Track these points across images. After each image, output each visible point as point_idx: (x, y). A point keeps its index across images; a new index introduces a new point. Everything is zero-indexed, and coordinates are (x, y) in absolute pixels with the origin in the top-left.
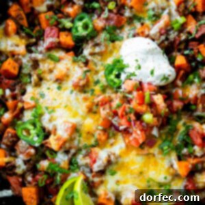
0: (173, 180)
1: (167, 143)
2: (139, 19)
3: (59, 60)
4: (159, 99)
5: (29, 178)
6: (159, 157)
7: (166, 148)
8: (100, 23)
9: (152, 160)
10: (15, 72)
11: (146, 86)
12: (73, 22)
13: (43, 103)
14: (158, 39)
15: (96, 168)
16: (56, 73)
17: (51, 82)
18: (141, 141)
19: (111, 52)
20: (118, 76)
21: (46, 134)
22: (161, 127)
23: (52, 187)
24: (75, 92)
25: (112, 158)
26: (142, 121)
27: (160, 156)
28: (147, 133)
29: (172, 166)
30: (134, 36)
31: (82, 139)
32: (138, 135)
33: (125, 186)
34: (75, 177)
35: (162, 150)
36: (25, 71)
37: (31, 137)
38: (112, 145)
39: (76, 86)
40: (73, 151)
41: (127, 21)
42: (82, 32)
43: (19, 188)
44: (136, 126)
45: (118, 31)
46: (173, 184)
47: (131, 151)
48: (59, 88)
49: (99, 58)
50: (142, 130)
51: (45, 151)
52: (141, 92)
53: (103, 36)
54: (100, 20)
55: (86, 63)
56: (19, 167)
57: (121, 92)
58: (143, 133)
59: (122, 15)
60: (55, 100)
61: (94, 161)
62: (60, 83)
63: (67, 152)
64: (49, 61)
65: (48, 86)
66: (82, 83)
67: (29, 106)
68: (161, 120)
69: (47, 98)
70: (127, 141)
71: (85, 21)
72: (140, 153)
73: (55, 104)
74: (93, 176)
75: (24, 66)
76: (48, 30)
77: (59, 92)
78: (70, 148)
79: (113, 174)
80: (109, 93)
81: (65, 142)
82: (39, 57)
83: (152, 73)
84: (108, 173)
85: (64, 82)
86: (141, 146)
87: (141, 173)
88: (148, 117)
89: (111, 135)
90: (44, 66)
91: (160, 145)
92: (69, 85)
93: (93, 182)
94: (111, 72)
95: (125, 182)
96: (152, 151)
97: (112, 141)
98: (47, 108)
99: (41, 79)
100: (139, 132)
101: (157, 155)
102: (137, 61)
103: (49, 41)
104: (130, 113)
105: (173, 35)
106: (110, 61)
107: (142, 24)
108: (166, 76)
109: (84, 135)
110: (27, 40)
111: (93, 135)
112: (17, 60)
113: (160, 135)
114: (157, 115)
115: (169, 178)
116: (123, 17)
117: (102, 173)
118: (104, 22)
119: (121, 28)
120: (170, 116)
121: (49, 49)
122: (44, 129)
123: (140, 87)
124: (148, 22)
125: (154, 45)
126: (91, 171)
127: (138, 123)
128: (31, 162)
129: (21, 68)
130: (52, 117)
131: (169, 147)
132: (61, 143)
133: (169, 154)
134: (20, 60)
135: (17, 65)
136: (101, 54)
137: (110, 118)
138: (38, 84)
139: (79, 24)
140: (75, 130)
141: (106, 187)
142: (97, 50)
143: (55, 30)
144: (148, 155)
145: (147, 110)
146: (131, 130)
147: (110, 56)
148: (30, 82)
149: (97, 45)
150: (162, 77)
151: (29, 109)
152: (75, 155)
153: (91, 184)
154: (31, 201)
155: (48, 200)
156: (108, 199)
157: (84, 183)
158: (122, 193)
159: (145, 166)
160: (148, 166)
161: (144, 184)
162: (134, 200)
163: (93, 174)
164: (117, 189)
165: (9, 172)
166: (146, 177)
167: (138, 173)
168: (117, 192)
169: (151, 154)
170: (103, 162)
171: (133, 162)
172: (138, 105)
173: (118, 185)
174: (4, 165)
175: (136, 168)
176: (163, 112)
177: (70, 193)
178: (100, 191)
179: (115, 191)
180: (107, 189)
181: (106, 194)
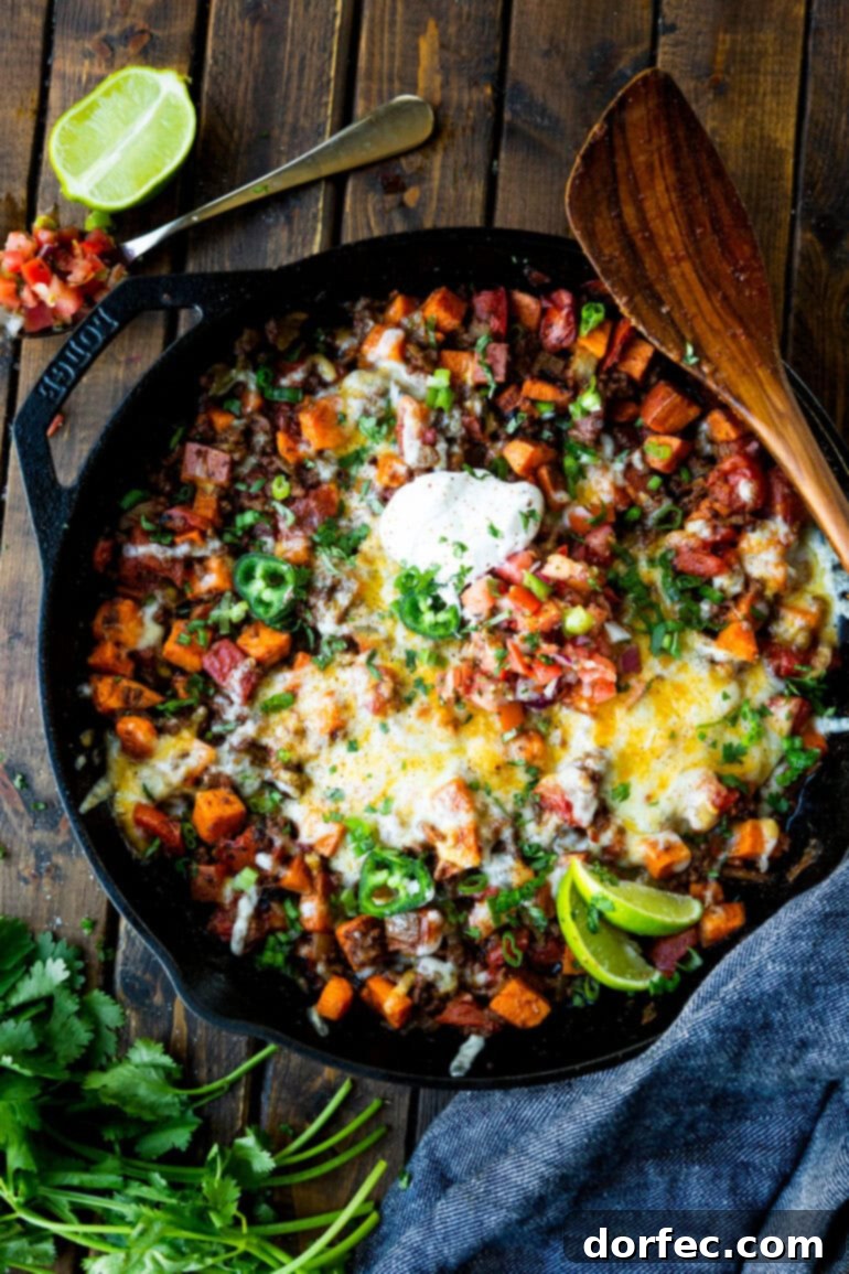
0: (742, 685)
1: (659, 630)
2: (357, 458)
3: (293, 693)
4: (560, 566)
5: (482, 977)
6: (671, 671)
7: (666, 641)
8: (295, 545)
9: (667, 689)
10: (237, 807)
11: (510, 569)
12: (238, 597)
13: (353, 807)
14: (437, 461)
15: (583, 816)
16: (317, 727)
17: (325, 752)
18: (611, 676)
19: (374, 575)
20: (438, 606)
21: (424, 857)
22: (616, 615)
23: (541, 945)
24: (390, 722)
25: (592, 764)
26: (573, 639)
27: (673, 667)
28: (604, 650)
29: (713, 662)
30: (384, 500)
31: (497, 794)
32: (593, 670)
33: (669, 791)
34: (563, 878)
35: (664, 652)
36: (251, 785)
37: (402, 893)
38: (564, 744)
39: (380, 708)
40: (507, 834)
41: (339, 487)
42: (279, 598)
43: (486, 1012)
44: (574, 658)
45: (343, 523)
46: (749, 692)
47: (611, 714)
48: (353, 747)
49: (362, 610)
50: (590, 657)
51: (454, 892)
52: (512, 589)
53: (325, 562)
54: (288, 538)
55: (352, 646)
56: (438, 975)
57: (476, 629)
58: (597, 656)
59: (318, 484)
60: (370, 776)
61: (569, 807)
62: (345, 736)
63: (498, 848)
64: (275, 718)
65: (327, 767)
66: (386, 690)
67: (332, 841)
68: (601, 600)
69: (348, 791)
70: (584, 706)
71: (259, 572)
72: (630, 701)
73: (378, 785)
74: (595, 839)
75: (238, 779)
76: (209, 662)
77: (361, 753)
78: (497, 832)
79: (625, 794)
80: (455, 657)
81: (477, 831)
82: (249, 729)
83: (494, 532)
84: (613, 803)
85: (351, 725)
86: (621, 687)
87: (673, 736)
88: (577, 619)
89: (542, 728)
90: (278, 737)
91: (650, 649)
92: (364, 721)
93: (605, 850)
94: (416, 611)
95: (663, 786)
96: (647, 675)
97: (555, 737)
98: (372, 809)
99: (298, 768)
100: (590, 664)
101: (665, 673)
102: (444, 539)
103: (234, 683)
104: (537, 646)
105: (454, 424)
106: (389, 594)
107: (374, 462)
108: (525, 510)
109: (494, 781)
110: (189, 727)
111: (512, 764)
112: (215, 783)
113: (631, 629)
114: (586, 599)
115: (732, 689)
116: (325, 487)
117: (603, 813)
118: (299, 533)
119: (341, 510)
120: (611, 575)
121: (250, 697)
122: (409, 853)
123: (501, 582)
124: (381, 448)
125: (441, 478)
126: (580, 832)
127: (569, 649)
128: (451, 942)
129: (236, 789)
130: (398, 814)
131: (671, 633)
132: (471, 840)
133: (683, 646)
134: (219, 775)
135: (224, 792)
136: (358, 600)
137: (510, 697)
138: (304, 785)
139: (258, 587)
140: (470, 788)
141: (637, 833)
142: (343, 599)
143: (224, 648)
144: (648, 688)
145: (559, 608)
146: (570, 678)
147: (381, 586)
148: (286, 796)
149: (333, 590)
150: (521, 521)
151: (335, 851)
152: (517, 837)
153: (606, 857)
154: (533, 1013)
155: (560, 978)
156: (668, 848)
157: (591, 867)
158: (680, 810)
159: (666, 716)
160: (673, 710)
161: (700, 752)
162: (714, 797)
163: (589, 832)
164: (663, 813)
165: (431, 1007)
166: (691, 733)
167: (667, 742)
168: (668, 819)
169: (652, 681)
170: (585, 792)
171: (638, 733)
172: (534, 619)
173: (656, 804)
174: (408, 1001)
175: (654, 738)
176: (591, 581)
177: (589, 914)
178: (637, 851)
179: (663, 819)
180: (643, 833)
181: (654, 845)
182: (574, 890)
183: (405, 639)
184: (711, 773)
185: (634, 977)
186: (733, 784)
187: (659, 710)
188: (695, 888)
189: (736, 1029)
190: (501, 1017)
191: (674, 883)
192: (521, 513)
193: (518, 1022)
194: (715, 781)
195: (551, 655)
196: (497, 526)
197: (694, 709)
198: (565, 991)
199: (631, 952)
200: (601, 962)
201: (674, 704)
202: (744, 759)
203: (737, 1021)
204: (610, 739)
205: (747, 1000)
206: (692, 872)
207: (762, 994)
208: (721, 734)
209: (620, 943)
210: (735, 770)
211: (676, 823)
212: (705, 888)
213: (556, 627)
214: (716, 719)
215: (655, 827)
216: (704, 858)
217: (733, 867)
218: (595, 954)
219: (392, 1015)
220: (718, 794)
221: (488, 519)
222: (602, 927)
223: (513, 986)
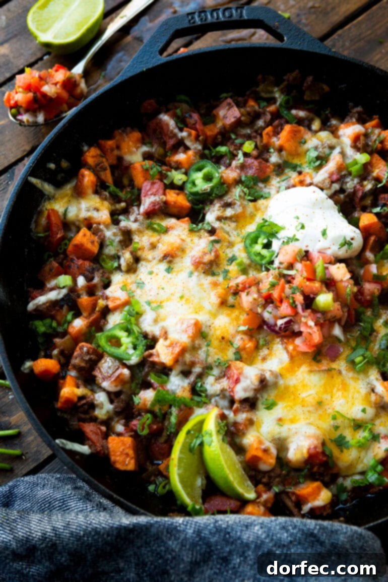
0: (378, 415)
1: (361, 352)
2: (294, 168)
3: (166, 231)
4: (340, 272)
5: (120, 428)
6: (348, 375)
7: (358, 359)
8: (231, 174)
9: (338, 380)
10: (95, 249)
11: (315, 256)
12: (186, 173)
13: (142, 298)
14: (327, 189)
15: (240, 393)
16: (162, 248)
17: (155, 262)
19: (252, 216)
20: (268, 246)
21: (151, 342)
22: (347, 327)
23: (161, 440)
24: (196, 274)
25: (268, 375)
26: (315, 308)
27: (351, 374)
28: (325, 330)
29: (373, 389)
30: (288, 188)
31: (211, 349)
32: (310, 327)
33: (293, 427)
34: (202, 414)
35: (353, 363)
36: (110, 250)
37: (123, 348)
38: (264, 359)
39: (198, 264)
40: (197, 370)
41: (274, 170)
42: (202, 186)
43: (104, 441)
44: (307, 315)
45: (261, 185)
46: (378, 421)
47: (299, 366)
48: (169, 270)
49: (233, 225)
50: (315, 322)
51: (147, 374)
52: (308, 262)
53: (237, 191)
54: (232, 170)
55: (212, 232)
56: (101, 406)
57: (275, 269)
58: (319, 328)
59: (267, 161)
60: (163, 289)
61: (237, 381)
62: (170, 262)
63: (186, 374)
64: (150, 233)
65: (149, 270)
66: (207, 258)
67: (118, 302)
68: (346, 309)
69: (147, 287)
70: (291, 348)
71: (205, 171)
72: (316, 368)
73: (163, 295)
74: (236, 412)
75: (108, 243)
76: (146, 186)
77: (169, 276)
78: (193, 364)
79: (269, 407)
80: (252, 274)
81: (184, 351)
82: (134, 226)
83: (324, 233)
84: (261, 405)
85: (177, 260)
86: (316, 358)
87: (320, 404)
88: (325, 299)
89: (261, 342)
90: (142, 240)
91: (348, 357)
92: (185, 263)
93: (235, 424)
94: (255, 241)
95: (292, 421)
96: (334, 365)
97: (264, 352)
98: (149, 303)
99: (137, 260)
100: (311, 323)
101: (344, 372)
102: (298, 218)
103: (147, 202)
105: (351, 184)
106: (251, 228)
107: (300, 173)
108: (348, 239)
109: (215, 343)
110: (112, 204)
111: (231, 343)
112: (96, 232)
114: (337, 298)
115: (371, 411)
116: (268, 164)
117: (251, 403)
118: (238, 171)
119: (266, 180)
121: (149, 214)
122: (145, 336)
123: (306, 256)
124: (307, 170)
125: (323, 195)
126: (232, 402)
128: (122, 397)
129: (102, 245)
130: (158, 316)
131: (364, 358)
132: (177, 350)
134: (101, 231)
135: (96, 239)
136: (235, 219)
137: (259, 310)
138: (131, 269)
139: (198, 177)
140: (200, 333)
141: (258, 431)
142: (229, 212)
143: (158, 185)
144: (329, 370)
145: (321, 287)
146: (296, 327)
147: (251, 223)
148: (119, 268)
149: (228, 205)
150: (341, 241)
151: (116, 309)
152: (200, 376)
153: (232, 429)
154: (124, 462)
155: (154, 467)
156: (266, 451)
157: (220, 421)
158: (289, 440)
159: (326, 392)
160: (332, 392)
161: (327, 424)
162: (312, 447)
163: (236, 406)
164: (280, 433)
165: (83, 416)
166: (329, 411)
167: (314, 403)
168: (279, 439)
169: (335, 369)
170: (251, 382)
171: (305, 386)
172: (305, 280)
173: (282, 426)
174: (76, 399)
175: (309, 395)
176: (348, 290)
177: (197, 437)
178: (249, 439)
179: (277, 437)
180: (261, 435)
181: (260, 442)
182: (201, 423)
183: (238, 251)
184: (321, 437)
185: (188, 494)
186: (327, 453)
187: (325, 385)
188: (261, 487)
189: (208, 545)
190: (108, 448)
191: (253, 473)
192: (345, 238)
193: (113, 458)
194: (320, 441)
195: (297, 303)
196: (328, 232)
197: (342, 401)
198: (150, 477)
199: (199, 482)
200: (179, 467)
201: (335, 390)
202: (345, 451)
203: (213, 540)
204: (288, 375)
205: (229, 533)
206: (267, 477)
207: (239, 538)
208: (345, 427)
209: (198, 473)
210: (336, 452)
211: (281, 445)
212: (265, 492)
213: (312, 296)
214: (349, 416)
215: (269, 436)
216: (279, 476)
217: (290, 498)
218: (180, 460)
219: (62, 398)
220: (315, 448)
221: (327, 226)
222: (197, 452)
223: (128, 440)
